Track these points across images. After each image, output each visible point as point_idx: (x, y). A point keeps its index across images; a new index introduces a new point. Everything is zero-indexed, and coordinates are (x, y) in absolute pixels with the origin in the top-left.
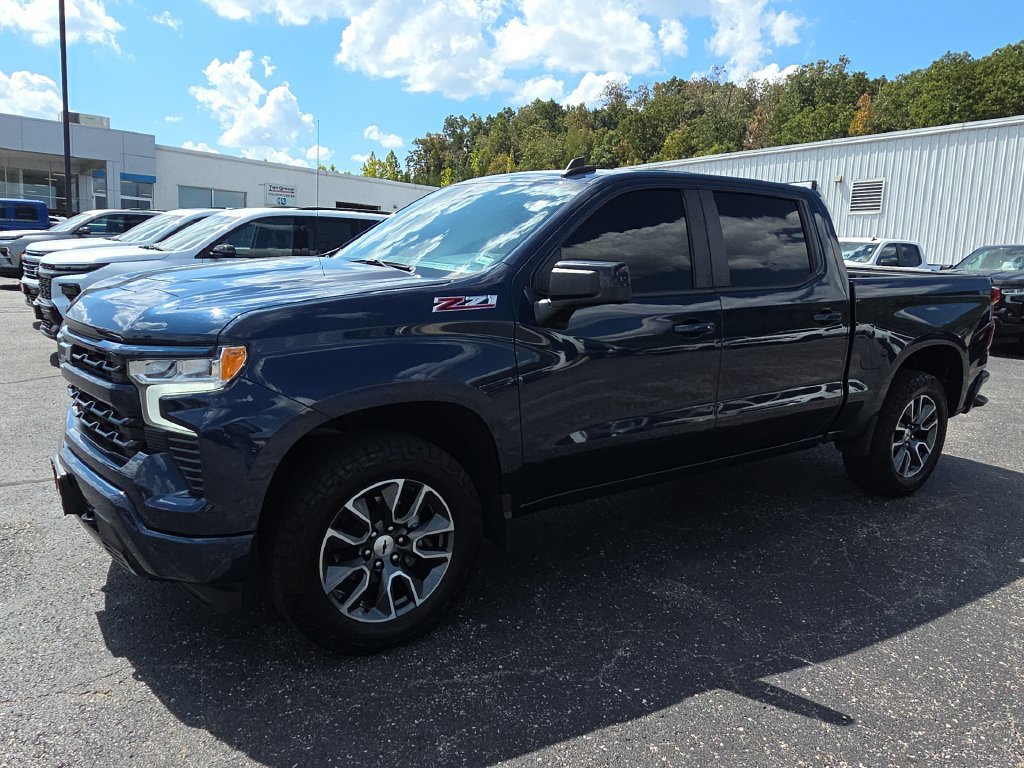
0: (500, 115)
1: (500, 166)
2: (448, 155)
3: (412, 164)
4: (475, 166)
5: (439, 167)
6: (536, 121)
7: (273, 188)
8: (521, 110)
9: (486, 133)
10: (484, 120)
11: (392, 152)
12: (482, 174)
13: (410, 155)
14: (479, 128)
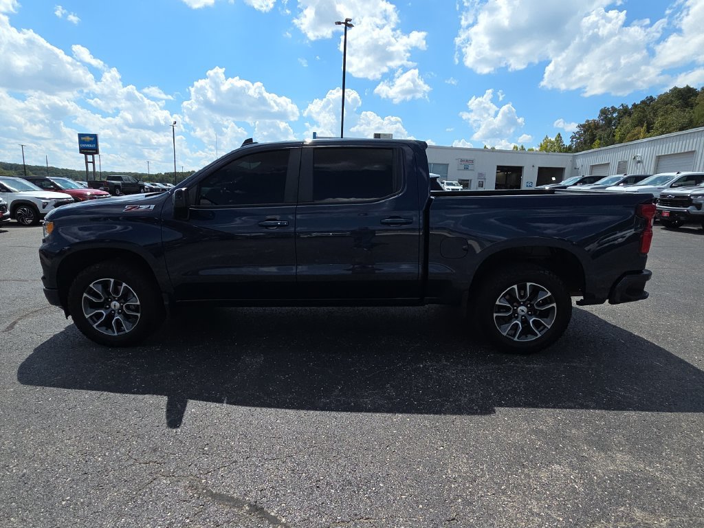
0: (643, 102)
1: (634, 135)
2: (599, 132)
3: (574, 140)
4: (617, 138)
5: (593, 140)
6: (671, 102)
7: (462, 161)
8: (660, 97)
9: (630, 115)
10: (630, 107)
11: (559, 134)
12: (621, 142)
13: (573, 134)
14: (625, 112)
